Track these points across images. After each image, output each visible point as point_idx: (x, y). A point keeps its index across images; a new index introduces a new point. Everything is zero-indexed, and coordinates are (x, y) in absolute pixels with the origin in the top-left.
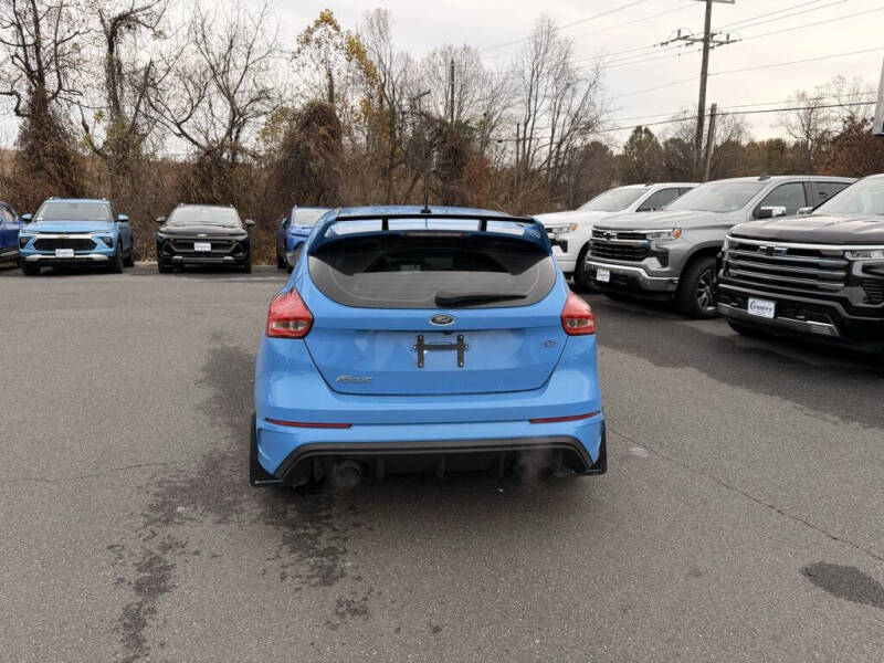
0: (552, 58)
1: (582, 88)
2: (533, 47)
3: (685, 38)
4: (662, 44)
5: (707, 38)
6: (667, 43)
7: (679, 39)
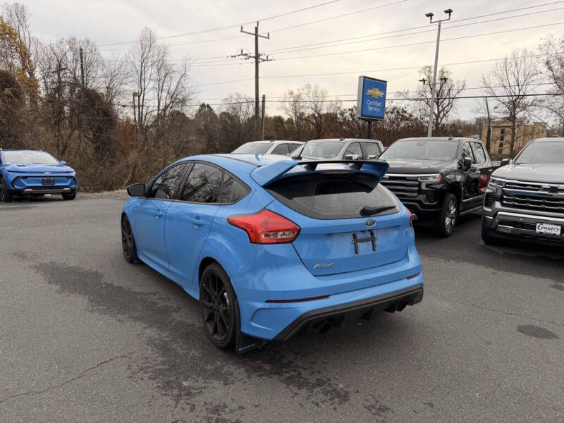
0: (153, 56)
1: (176, 77)
2: (140, 47)
3: (246, 55)
4: (232, 57)
5: (257, 57)
6: (235, 56)
7: (242, 54)
